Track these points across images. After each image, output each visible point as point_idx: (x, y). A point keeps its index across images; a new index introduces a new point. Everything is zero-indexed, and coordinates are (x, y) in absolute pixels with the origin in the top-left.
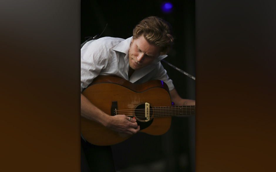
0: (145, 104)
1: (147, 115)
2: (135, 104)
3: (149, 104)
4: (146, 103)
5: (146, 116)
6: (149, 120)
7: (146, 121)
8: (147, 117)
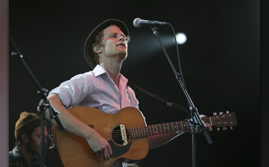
0: (120, 127)
1: (124, 137)
2: (111, 127)
3: (124, 126)
4: (121, 125)
5: (123, 139)
6: (127, 143)
7: (124, 144)
8: (125, 140)
